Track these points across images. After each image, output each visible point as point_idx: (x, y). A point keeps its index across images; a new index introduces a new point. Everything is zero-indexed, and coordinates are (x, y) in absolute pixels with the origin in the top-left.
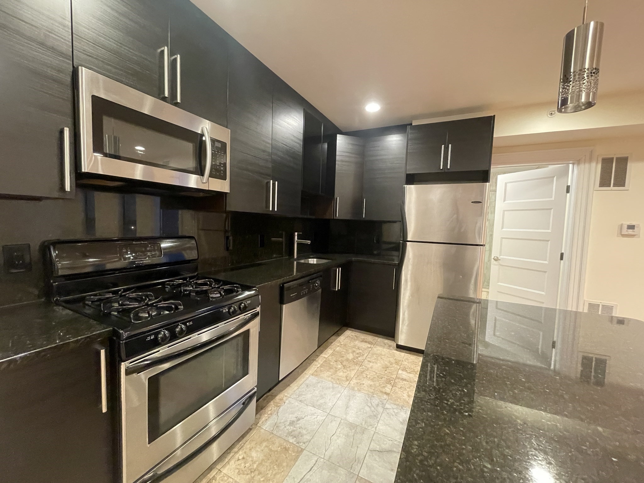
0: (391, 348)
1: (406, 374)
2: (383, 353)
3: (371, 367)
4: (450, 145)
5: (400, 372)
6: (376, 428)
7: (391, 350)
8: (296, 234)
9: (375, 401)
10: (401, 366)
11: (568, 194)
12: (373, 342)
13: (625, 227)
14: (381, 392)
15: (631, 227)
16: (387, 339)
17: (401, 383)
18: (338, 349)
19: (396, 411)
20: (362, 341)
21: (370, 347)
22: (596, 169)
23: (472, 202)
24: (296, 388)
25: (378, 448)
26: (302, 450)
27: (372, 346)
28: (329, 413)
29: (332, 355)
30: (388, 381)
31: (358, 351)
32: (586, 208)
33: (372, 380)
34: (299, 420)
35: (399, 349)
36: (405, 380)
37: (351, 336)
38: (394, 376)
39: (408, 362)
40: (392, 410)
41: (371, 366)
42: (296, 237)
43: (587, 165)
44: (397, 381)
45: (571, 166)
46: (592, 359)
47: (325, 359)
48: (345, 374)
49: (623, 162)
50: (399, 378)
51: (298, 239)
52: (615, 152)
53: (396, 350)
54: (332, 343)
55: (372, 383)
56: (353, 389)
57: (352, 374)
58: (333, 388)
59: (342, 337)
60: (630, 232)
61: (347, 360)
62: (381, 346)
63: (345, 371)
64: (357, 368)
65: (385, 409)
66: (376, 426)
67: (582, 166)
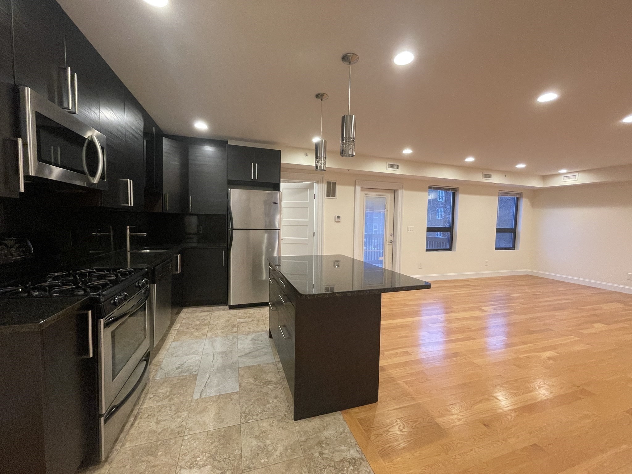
0: (226, 310)
1: (243, 319)
2: (221, 314)
3: (218, 323)
4: (257, 164)
5: (238, 320)
6: (238, 348)
7: (226, 311)
8: (128, 227)
9: (231, 338)
10: (238, 317)
11: (315, 199)
12: (210, 310)
13: (336, 217)
14: (232, 332)
15: (338, 217)
16: (220, 306)
17: (242, 325)
18: (183, 322)
19: (245, 337)
20: (201, 312)
21: (210, 314)
22: (325, 186)
23: (273, 203)
24: (166, 352)
25: (243, 354)
26: (197, 375)
27: (211, 313)
28: (202, 354)
29: (181, 326)
30: (233, 326)
31: (201, 318)
32: (322, 205)
33: (222, 329)
34: (182, 364)
35: (230, 309)
36: (244, 322)
37: (190, 312)
38: (236, 323)
39: (241, 314)
40: (243, 338)
41: (216, 323)
42: (128, 231)
43: (321, 185)
44: (238, 324)
45: (315, 183)
46: (328, 289)
47: (177, 330)
48: (201, 332)
49: (334, 184)
50: (239, 323)
51: (130, 232)
52: (332, 180)
53: (229, 310)
54: (175, 320)
55: (223, 331)
56: (211, 337)
57: (206, 331)
58: (196, 342)
59: (182, 314)
60: (338, 220)
61: (197, 325)
62: (217, 311)
63: (199, 331)
64: (207, 327)
65: (238, 339)
66: (237, 347)
67: (319, 185)
